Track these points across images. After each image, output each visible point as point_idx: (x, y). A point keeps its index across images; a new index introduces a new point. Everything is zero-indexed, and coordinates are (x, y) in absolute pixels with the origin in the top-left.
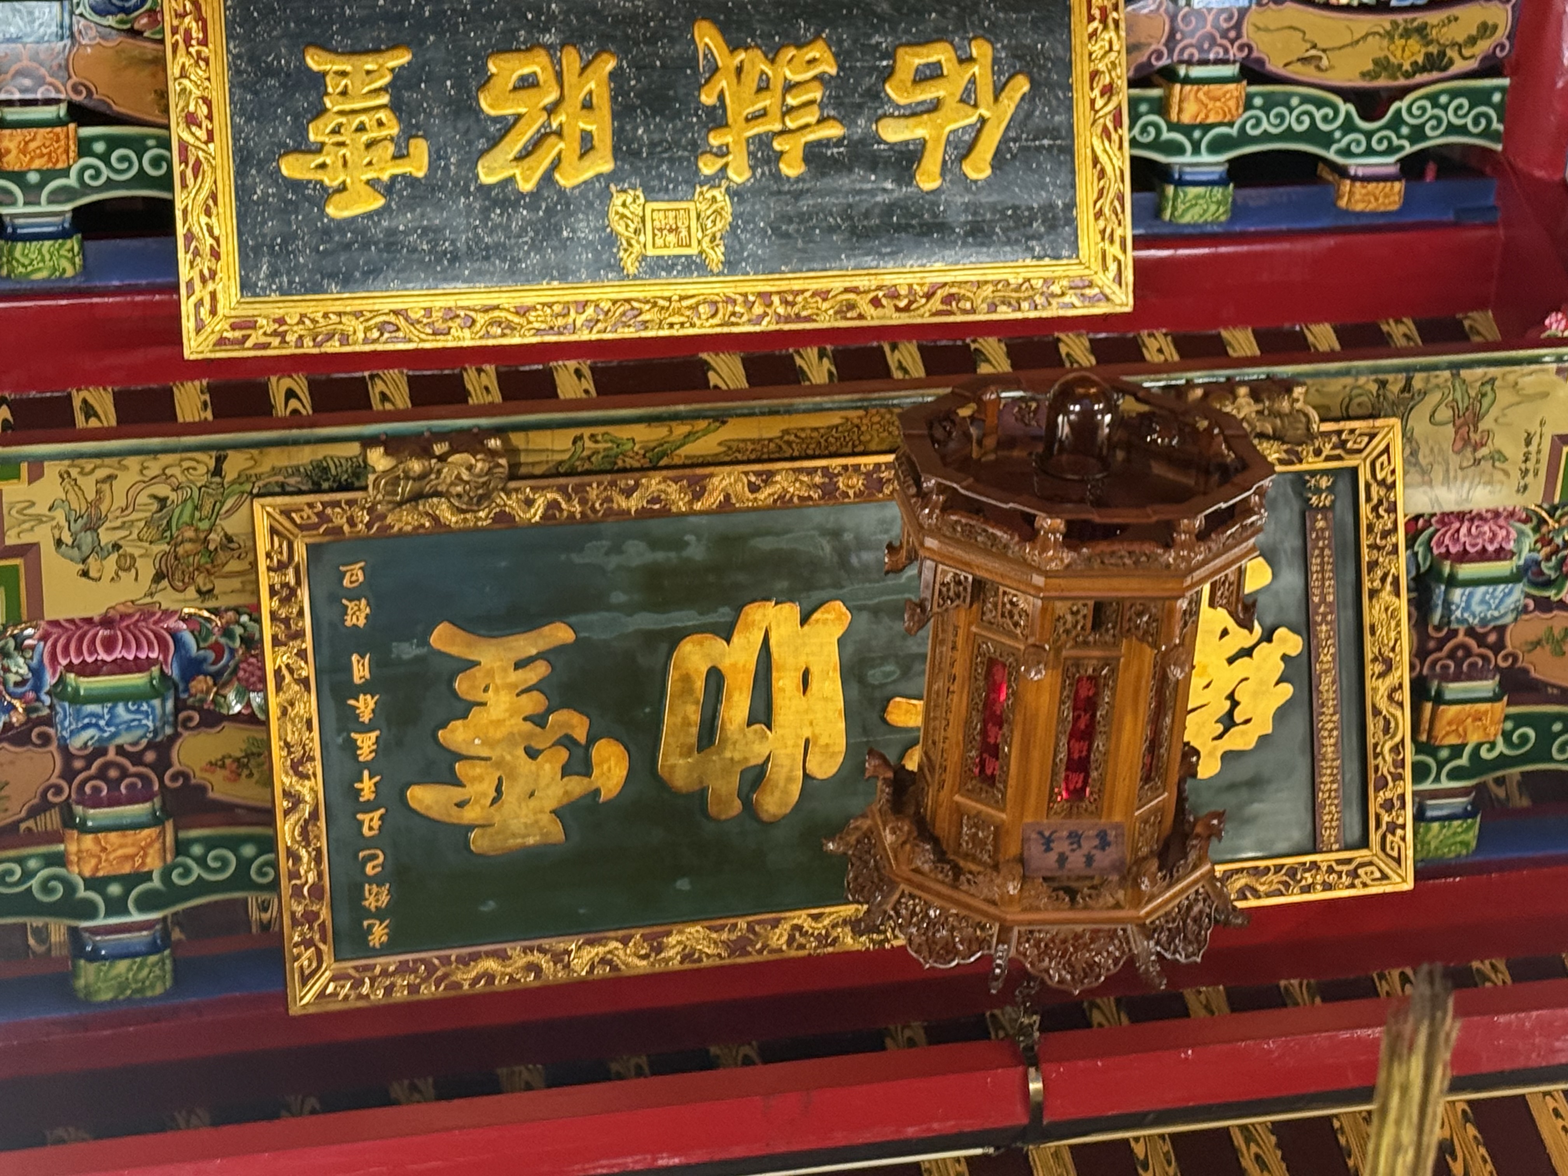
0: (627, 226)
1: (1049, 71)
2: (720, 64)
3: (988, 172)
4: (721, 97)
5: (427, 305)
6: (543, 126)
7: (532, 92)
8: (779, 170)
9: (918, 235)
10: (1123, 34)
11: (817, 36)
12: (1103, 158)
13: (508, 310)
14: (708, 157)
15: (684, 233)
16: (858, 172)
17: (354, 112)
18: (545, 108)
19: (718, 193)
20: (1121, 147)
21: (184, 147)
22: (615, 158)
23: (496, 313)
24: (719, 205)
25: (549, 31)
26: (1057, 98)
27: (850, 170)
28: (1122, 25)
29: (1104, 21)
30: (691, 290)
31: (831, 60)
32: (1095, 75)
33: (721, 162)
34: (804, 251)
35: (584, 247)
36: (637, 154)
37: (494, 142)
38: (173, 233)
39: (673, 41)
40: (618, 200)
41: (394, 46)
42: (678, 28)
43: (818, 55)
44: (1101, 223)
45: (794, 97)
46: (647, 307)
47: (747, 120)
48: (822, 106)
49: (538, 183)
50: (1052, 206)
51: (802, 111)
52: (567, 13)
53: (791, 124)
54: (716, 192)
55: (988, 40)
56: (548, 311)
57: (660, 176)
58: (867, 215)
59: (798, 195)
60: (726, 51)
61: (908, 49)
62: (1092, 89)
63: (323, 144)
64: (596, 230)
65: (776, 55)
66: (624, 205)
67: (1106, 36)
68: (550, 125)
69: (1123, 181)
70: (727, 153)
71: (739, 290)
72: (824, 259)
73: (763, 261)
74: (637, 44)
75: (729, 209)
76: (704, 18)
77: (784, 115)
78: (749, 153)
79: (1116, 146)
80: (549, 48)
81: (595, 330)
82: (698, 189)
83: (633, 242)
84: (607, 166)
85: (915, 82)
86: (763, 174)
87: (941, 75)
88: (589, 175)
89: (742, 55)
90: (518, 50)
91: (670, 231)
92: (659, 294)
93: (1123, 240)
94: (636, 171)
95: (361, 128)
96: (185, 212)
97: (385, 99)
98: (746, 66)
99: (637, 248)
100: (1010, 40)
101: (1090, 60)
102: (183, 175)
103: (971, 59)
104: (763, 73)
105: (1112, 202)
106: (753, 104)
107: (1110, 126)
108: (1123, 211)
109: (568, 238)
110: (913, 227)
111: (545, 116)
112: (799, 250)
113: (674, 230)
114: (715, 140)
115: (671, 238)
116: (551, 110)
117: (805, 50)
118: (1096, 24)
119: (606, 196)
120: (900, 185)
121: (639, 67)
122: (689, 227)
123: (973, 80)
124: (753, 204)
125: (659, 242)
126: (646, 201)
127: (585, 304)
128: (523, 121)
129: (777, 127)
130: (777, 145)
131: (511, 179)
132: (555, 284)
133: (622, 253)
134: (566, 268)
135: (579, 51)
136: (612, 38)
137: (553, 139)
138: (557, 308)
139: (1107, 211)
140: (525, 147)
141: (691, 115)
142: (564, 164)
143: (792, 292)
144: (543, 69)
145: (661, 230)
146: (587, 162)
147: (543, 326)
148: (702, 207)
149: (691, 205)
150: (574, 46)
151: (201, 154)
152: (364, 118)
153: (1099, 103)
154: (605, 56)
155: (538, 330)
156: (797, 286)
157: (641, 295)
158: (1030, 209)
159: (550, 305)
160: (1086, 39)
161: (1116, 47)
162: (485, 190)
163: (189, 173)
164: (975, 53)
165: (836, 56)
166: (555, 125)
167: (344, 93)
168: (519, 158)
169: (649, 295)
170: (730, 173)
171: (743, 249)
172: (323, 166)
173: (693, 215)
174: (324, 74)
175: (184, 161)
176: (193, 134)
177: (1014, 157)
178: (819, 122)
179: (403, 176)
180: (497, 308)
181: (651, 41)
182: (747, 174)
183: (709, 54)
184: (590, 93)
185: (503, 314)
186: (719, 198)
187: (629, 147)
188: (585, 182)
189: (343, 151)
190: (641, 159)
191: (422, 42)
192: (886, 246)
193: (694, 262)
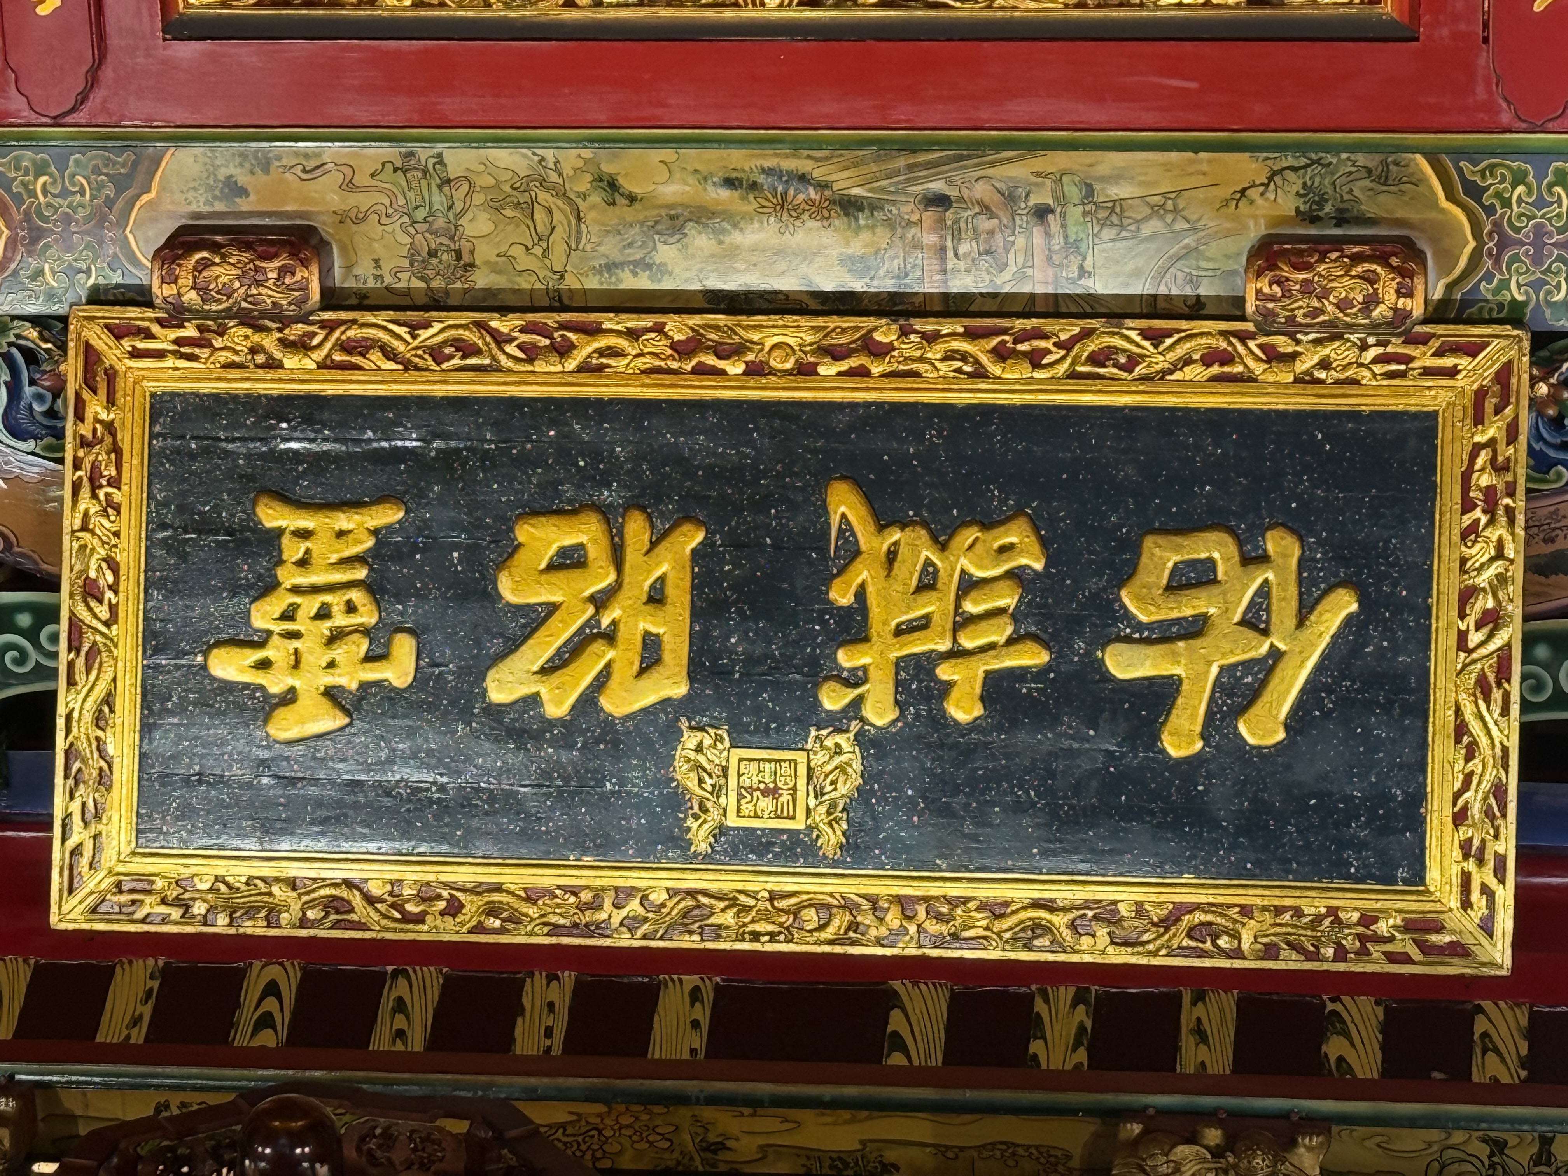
0: (701, 781)
1: (1395, 584)
2: (863, 546)
3: (1281, 735)
4: (861, 594)
5: (395, 876)
6: (587, 624)
7: (575, 574)
8: (943, 712)
9: (1159, 826)
10: (1520, 532)
11: (1019, 512)
12: (1475, 727)
13: (512, 893)
14: (832, 684)
15: (785, 798)
16: (1069, 723)
17: (315, 590)
18: (592, 599)
19: (844, 741)
20: (1505, 711)
21: (75, 625)
22: (692, 677)
23: (495, 897)
24: (844, 758)
25: (609, 486)
26: (1404, 625)
27: (1056, 720)
28: (1521, 519)
29: (1490, 511)
30: (789, 884)
31: (1036, 548)
32: (1467, 595)
33: (851, 694)
34: (975, 838)
35: (637, 807)
36: (725, 673)
37: (513, 645)
38: (51, 745)
39: (794, 507)
40: (690, 739)
41: (380, 499)
42: (802, 490)
43: (1014, 539)
44: (1465, 832)
45: (975, 602)
46: (722, 905)
47: (898, 632)
48: (1016, 618)
49: (574, 708)
50: (1386, 798)
51: (984, 624)
52: (637, 459)
53: (968, 642)
54: (841, 739)
55: (1293, 531)
56: (572, 899)
57: (758, 710)
58: (1078, 789)
59: (970, 751)
60: (872, 528)
61: (1160, 540)
62: (1462, 616)
63: (269, 633)
64: (656, 783)
65: (951, 536)
66: (699, 749)
67: (1493, 534)
68: (599, 622)
69: (1506, 767)
70: (864, 681)
71: (863, 890)
72: (1006, 853)
73: (907, 849)
74: (738, 510)
75: (857, 765)
76: (843, 478)
77: (957, 628)
78: (898, 683)
79: (1497, 710)
80: (605, 512)
81: (639, 933)
82: (813, 733)
83: (709, 805)
84: (681, 690)
85: (1170, 588)
86: (918, 716)
87: (1215, 581)
88: (650, 699)
89: (896, 535)
90: (560, 512)
91: (765, 793)
92: (740, 886)
93: (1500, 861)
94: (722, 700)
95: (323, 614)
96: (69, 718)
97: (361, 573)
98: (903, 551)
99: (714, 815)
100: (1331, 532)
101: (1463, 571)
102: (71, 665)
103: (1264, 559)
104: (928, 563)
105: (1485, 799)
106: (909, 608)
107: (1491, 677)
108: (1504, 816)
109: (613, 792)
110: (1152, 813)
111: (591, 610)
112: (965, 836)
113: (772, 792)
114: (846, 659)
115: (766, 804)
116: (600, 601)
117: (996, 532)
118: (1478, 513)
119: (673, 736)
120: (1134, 750)
121: (737, 544)
122: (794, 789)
123: (1264, 591)
124: (898, 761)
125: (747, 809)
126: (732, 746)
127: (631, 892)
128: (557, 616)
129: (944, 646)
130: (944, 672)
131: (534, 700)
132: (588, 860)
133: (690, 822)
134: (606, 836)
135: (650, 517)
136: (702, 500)
137: (598, 646)
138: (586, 896)
139: (1476, 811)
140: (559, 652)
141: (813, 621)
142: (614, 683)
143: (947, 899)
144: (594, 541)
145: (751, 790)
146: (647, 682)
147: (562, 921)
148: (818, 759)
149: (801, 757)
150: (643, 509)
151: (99, 638)
152: (328, 598)
153: (1475, 638)
154: (686, 528)
155: (556, 926)
156: (955, 890)
157: (713, 887)
158: (1348, 799)
159: (574, 892)
160: (1456, 538)
161: (1510, 552)
162: (495, 712)
163: (80, 662)
164: (1270, 547)
165: (1044, 543)
166: (605, 622)
167: (303, 563)
168: (547, 670)
169: (726, 886)
170: (868, 712)
171: (877, 829)
172: (264, 665)
173: (802, 770)
174: (279, 532)
175: (74, 647)
176: (90, 609)
177: (1327, 715)
178: (1011, 641)
179: (378, 684)
180: (498, 888)
181: (761, 506)
182: (892, 714)
183: (846, 530)
184: (662, 579)
185: (505, 898)
186: (846, 746)
187: (714, 663)
188: (644, 710)
189: (296, 644)
190: (731, 682)
191: (422, 494)
192: (1103, 839)
193: (800, 843)
